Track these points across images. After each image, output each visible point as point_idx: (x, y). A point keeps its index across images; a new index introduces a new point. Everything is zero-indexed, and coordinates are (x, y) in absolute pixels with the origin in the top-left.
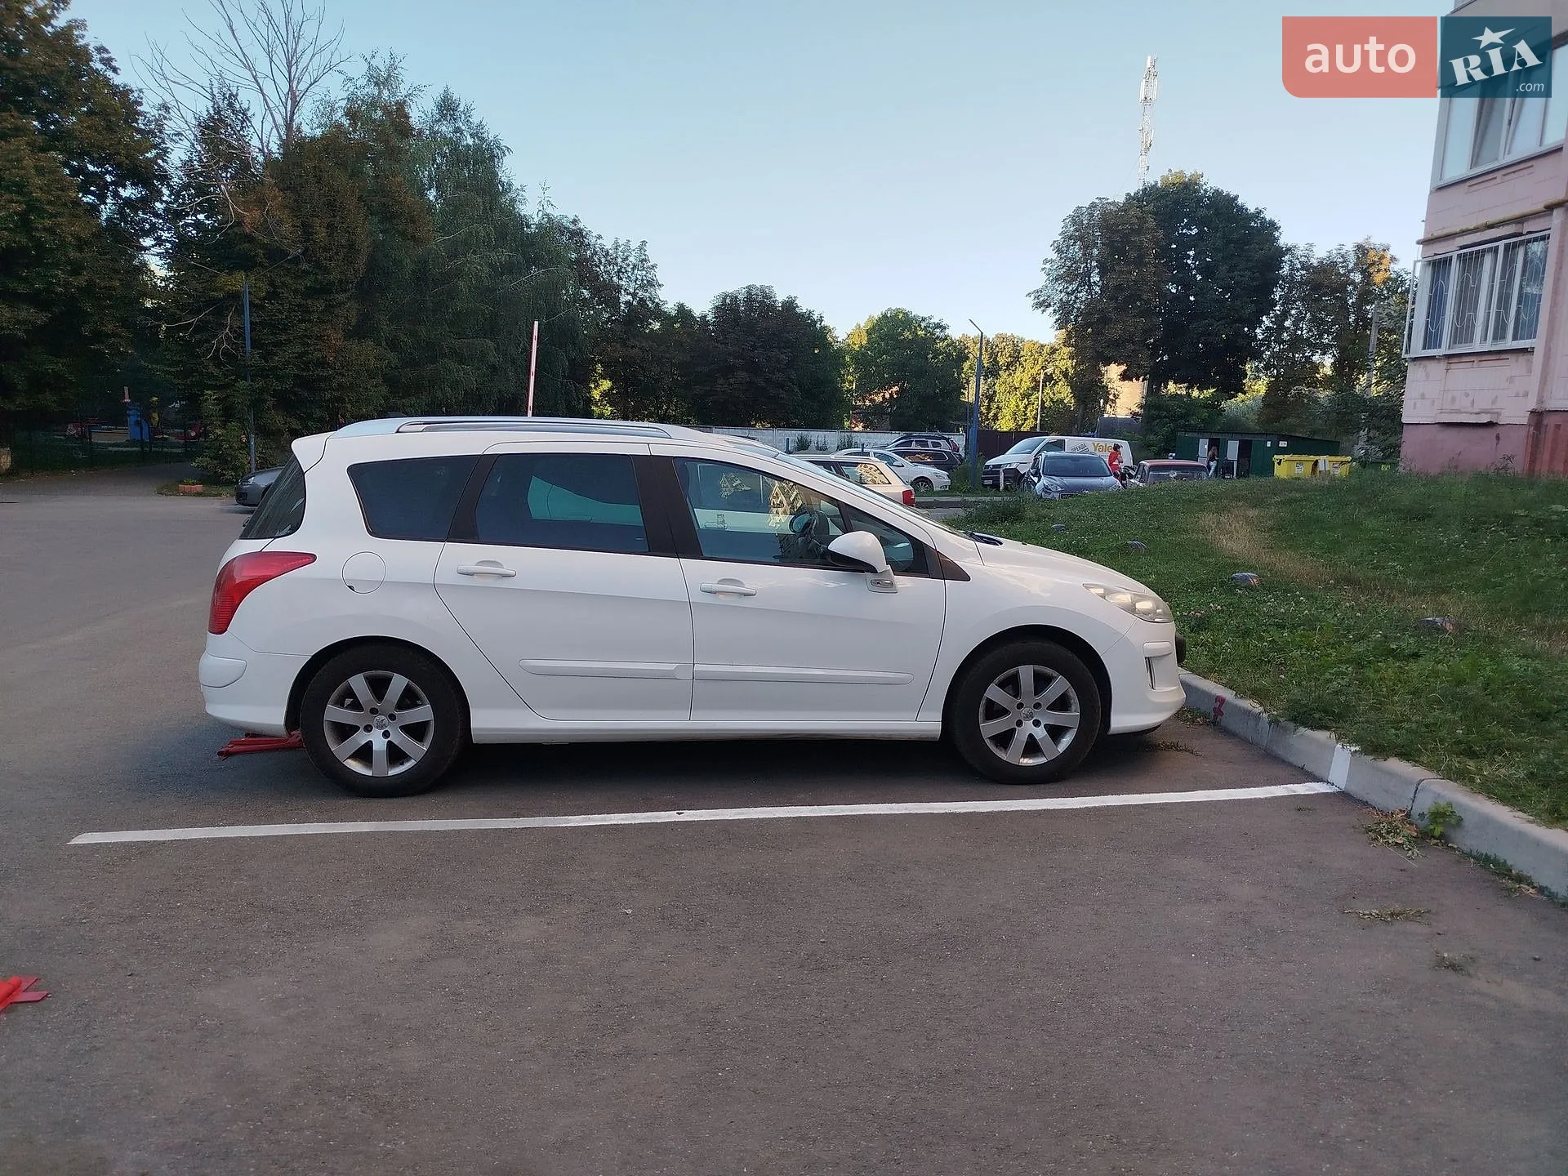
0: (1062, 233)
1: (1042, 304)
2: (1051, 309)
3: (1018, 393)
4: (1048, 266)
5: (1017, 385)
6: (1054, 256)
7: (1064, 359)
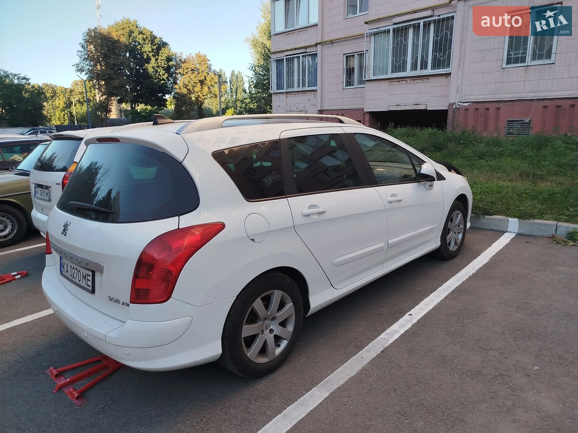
0: (83, 40)
1: (81, 70)
2: (84, 73)
3: (59, 109)
4: (80, 53)
5: (58, 106)
6: (82, 49)
7: (77, 95)
